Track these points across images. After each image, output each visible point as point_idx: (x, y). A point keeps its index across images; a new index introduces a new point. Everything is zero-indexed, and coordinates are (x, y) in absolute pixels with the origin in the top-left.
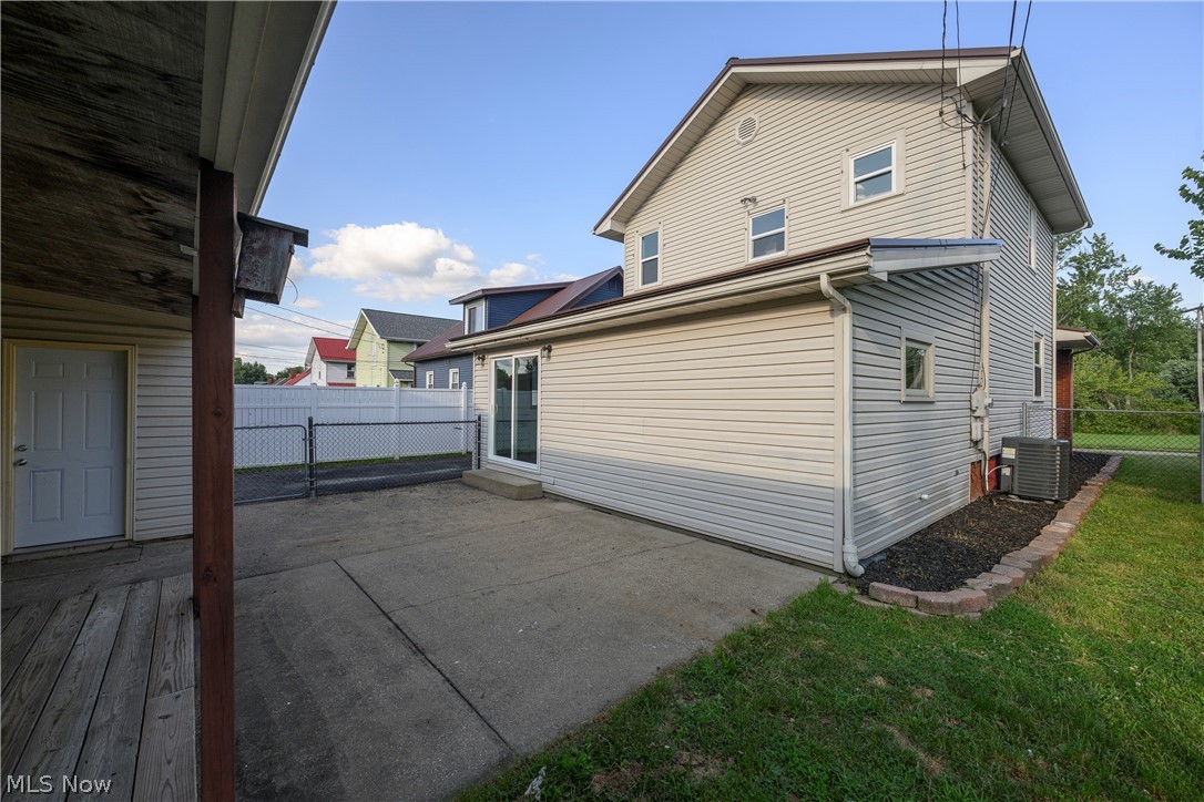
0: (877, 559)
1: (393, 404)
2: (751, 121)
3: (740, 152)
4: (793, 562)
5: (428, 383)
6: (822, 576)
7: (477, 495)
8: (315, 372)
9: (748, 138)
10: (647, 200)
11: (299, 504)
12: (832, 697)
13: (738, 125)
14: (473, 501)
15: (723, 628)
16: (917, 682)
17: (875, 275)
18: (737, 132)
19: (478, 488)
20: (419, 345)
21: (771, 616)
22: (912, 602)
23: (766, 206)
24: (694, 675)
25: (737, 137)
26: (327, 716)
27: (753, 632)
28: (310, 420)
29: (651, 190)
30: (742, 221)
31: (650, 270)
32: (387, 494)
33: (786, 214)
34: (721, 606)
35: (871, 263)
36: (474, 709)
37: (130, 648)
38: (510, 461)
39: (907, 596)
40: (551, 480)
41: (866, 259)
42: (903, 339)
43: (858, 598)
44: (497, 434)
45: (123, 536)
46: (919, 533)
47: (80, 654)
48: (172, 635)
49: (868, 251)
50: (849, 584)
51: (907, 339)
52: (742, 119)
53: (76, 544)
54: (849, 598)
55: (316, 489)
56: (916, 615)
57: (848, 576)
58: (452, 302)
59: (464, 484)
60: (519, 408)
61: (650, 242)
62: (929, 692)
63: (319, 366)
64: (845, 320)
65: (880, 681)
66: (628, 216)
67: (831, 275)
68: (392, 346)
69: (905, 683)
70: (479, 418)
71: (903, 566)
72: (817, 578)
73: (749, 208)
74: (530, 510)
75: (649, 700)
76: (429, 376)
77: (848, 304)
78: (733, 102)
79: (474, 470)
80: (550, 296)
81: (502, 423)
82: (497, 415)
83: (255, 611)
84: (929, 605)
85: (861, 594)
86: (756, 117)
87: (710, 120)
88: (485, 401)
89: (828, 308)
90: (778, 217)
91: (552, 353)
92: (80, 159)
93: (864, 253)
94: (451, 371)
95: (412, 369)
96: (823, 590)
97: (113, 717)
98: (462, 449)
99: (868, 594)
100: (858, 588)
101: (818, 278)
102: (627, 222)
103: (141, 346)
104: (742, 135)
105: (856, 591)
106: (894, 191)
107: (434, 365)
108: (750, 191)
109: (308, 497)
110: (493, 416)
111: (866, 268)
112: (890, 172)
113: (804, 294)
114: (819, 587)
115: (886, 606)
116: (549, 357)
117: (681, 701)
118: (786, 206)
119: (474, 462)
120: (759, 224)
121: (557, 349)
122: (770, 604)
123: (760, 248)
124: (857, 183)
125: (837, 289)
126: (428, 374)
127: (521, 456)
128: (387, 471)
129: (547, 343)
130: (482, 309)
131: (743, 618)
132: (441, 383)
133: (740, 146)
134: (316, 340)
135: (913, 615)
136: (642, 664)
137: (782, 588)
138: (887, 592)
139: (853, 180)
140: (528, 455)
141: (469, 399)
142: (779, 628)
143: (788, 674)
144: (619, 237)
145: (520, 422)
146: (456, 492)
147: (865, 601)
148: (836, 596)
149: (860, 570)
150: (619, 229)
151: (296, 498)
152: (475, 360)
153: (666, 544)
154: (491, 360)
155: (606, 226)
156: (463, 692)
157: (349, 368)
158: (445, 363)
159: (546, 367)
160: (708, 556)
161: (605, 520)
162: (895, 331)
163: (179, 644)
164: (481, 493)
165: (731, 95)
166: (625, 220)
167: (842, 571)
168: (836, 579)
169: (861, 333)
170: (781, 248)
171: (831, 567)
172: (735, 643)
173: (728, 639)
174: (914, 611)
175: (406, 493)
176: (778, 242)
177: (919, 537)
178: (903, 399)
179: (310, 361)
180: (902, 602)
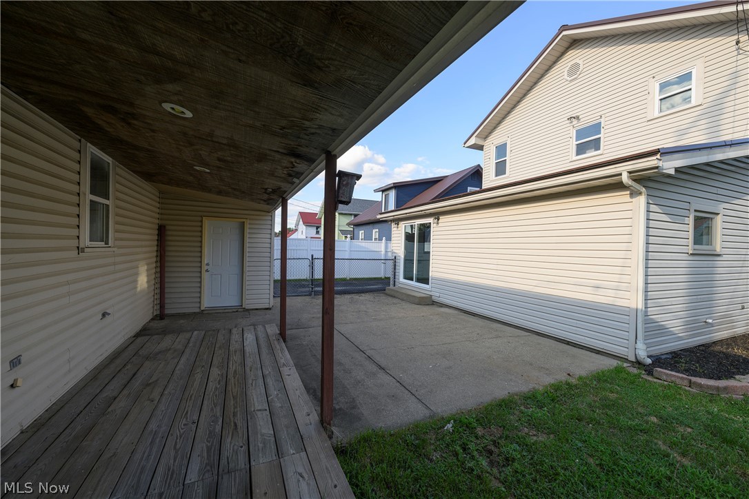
0: (663, 357)
1: (347, 249)
2: (577, 65)
3: (568, 86)
4: (598, 352)
5: (360, 238)
6: (619, 362)
7: (395, 301)
8: (300, 230)
9: (576, 76)
10: (500, 122)
11: (307, 299)
12: (618, 421)
13: (567, 69)
14: (394, 304)
15: (548, 380)
16: (681, 423)
17: (664, 171)
18: (566, 73)
19: (395, 297)
20: (356, 216)
21: (580, 378)
22: (686, 383)
23: (586, 121)
24: (531, 398)
25: (566, 77)
26: (348, 387)
27: (568, 384)
28: (312, 256)
29: (503, 116)
30: (568, 132)
31: (501, 169)
32: (348, 296)
33: (602, 126)
34: (547, 369)
35: (660, 164)
36: (413, 395)
37: (264, 351)
38: (413, 283)
39: (682, 378)
40: (438, 295)
41: (656, 162)
42: (692, 211)
43: (646, 377)
44: (405, 267)
45: (242, 306)
46: (703, 345)
47: (247, 349)
48: (278, 347)
49: (658, 156)
50: (639, 368)
51: (695, 211)
52: (569, 65)
53: (225, 308)
54: (639, 376)
55: (315, 291)
56: (689, 391)
57: (638, 363)
58: (375, 191)
59: (387, 294)
60: (419, 253)
61: (501, 150)
62: (689, 430)
63: (302, 227)
64: (642, 200)
65: (654, 419)
66: (486, 134)
67: (630, 173)
68: (341, 216)
69: (672, 423)
70: (395, 257)
71: (683, 363)
72: (615, 363)
73: (574, 123)
74: (426, 311)
75: (506, 404)
76: (361, 233)
77: (643, 190)
78: (563, 54)
79: (391, 286)
80: (434, 185)
81: (408, 261)
82: (405, 256)
83: (304, 343)
84: (700, 386)
85: (648, 375)
86: (580, 62)
87: (546, 67)
88: (398, 248)
89: (628, 192)
90: (596, 128)
91: (440, 221)
92: (282, 153)
93: (655, 158)
94: (374, 231)
95: (352, 229)
96: (618, 370)
97: (270, 372)
98: (382, 275)
99: (652, 375)
100: (645, 371)
101: (621, 174)
102: (486, 138)
103: (250, 219)
104: (569, 75)
105: (644, 372)
106: (694, 103)
107: (364, 227)
108: (576, 111)
109: (310, 295)
110: (403, 257)
111: (657, 168)
112: (690, 89)
113: (610, 184)
114: (616, 368)
115: (665, 383)
116: (438, 223)
117: (522, 408)
118: (602, 120)
119: (392, 282)
120: (580, 134)
121: (443, 219)
122: (582, 372)
123: (581, 149)
124: (661, 100)
125: (635, 180)
126: (361, 232)
127: (419, 280)
128: (345, 285)
129: (437, 215)
130: (392, 195)
131: (563, 377)
132: (368, 237)
133: (568, 82)
134: (301, 213)
135: (686, 391)
136: (499, 389)
137: (590, 365)
138: (667, 375)
139: (658, 97)
140: (425, 280)
141: (386, 247)
142: (586, 384)
143: (590, 406)
144: (481, 148)
145: (419, 261)
146: (383, 298)
147: (650, 378)
148: (628, 373)
149: (649, 361)
150: (480, 142)
151: (305, 295)
152: (393, 225)
153: (511, 335)
154: (402, 225)
155: (472, 141)
156: (407, 387)
157: (317, 229)
158: (371, 226)
159: (435, 229)
160: (539, 344)
161: (471, 318)
162: (686, 206)
163: (282, 350)
164: (397, 300)
165: (562, 49)
166: (484, 137)
167: (634, 360)
168: (629, 365)
169: (653, 208)
170: (598, 148)
171: (626, 357)
172: (557, 387)
173: (552, 385)
174: (687, 388)
175: (357, 297)
176: (596, 144)
177: (701, 348)
178: (691, 252)
179: (297, 225)
180: (678, 381)
